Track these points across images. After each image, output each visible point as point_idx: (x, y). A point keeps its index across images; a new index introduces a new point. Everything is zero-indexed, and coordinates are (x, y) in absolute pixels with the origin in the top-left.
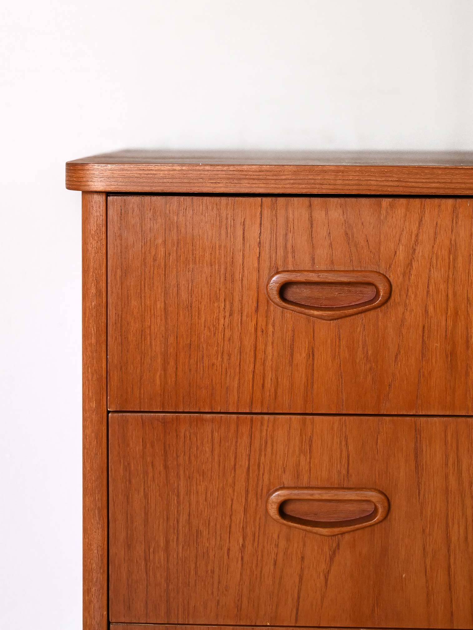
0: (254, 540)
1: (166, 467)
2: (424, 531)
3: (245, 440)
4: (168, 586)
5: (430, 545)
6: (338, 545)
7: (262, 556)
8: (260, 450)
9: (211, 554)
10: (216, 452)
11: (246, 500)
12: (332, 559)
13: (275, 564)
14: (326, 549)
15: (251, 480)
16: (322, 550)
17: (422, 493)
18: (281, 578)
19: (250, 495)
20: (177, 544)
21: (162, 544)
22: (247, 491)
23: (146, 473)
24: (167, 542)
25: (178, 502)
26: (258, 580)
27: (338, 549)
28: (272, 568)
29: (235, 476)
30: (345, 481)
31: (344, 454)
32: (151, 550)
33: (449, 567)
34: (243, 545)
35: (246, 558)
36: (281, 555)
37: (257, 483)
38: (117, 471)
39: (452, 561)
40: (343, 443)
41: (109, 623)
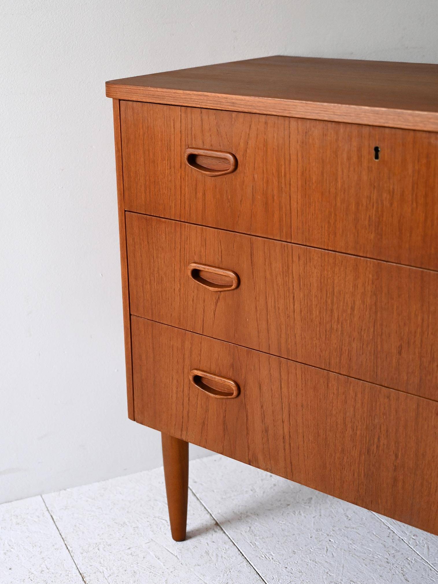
0: (184, 287)
1: (148, 243)
2: (256, 298)
3: (178, 234)
4: (152, 302)
5: (258, 306)
6: (219, 298)
7: (188, 296)
8: (185, 241)
9: (168, 290)
10: (167, 239)
11: (180, 266)
12: (216, 304)
13: (193, 301)
14: (214, 298)
15: (182, 256)
16: (212, 299)
17: (254, 277)
18: (196, 309)
19: (182, 263)
20: (154, 283)
21: (148, 281)
22: (180, 261)
23: (141, 244)
24: (150, 280)
25: (154, 261)
26: (187, 307)
27: (219, 299)
28: (192, 303)
29: (175, 253)
30: (221, 264)
31: (220, 250)
32: (145, 283)
33: (268, 320)
34: (180, 288)
35: (181, 295)
36: (195, 296)
37: (184, 258)
39: (269, 317)
40: (219, 244)
41: (130, 315)
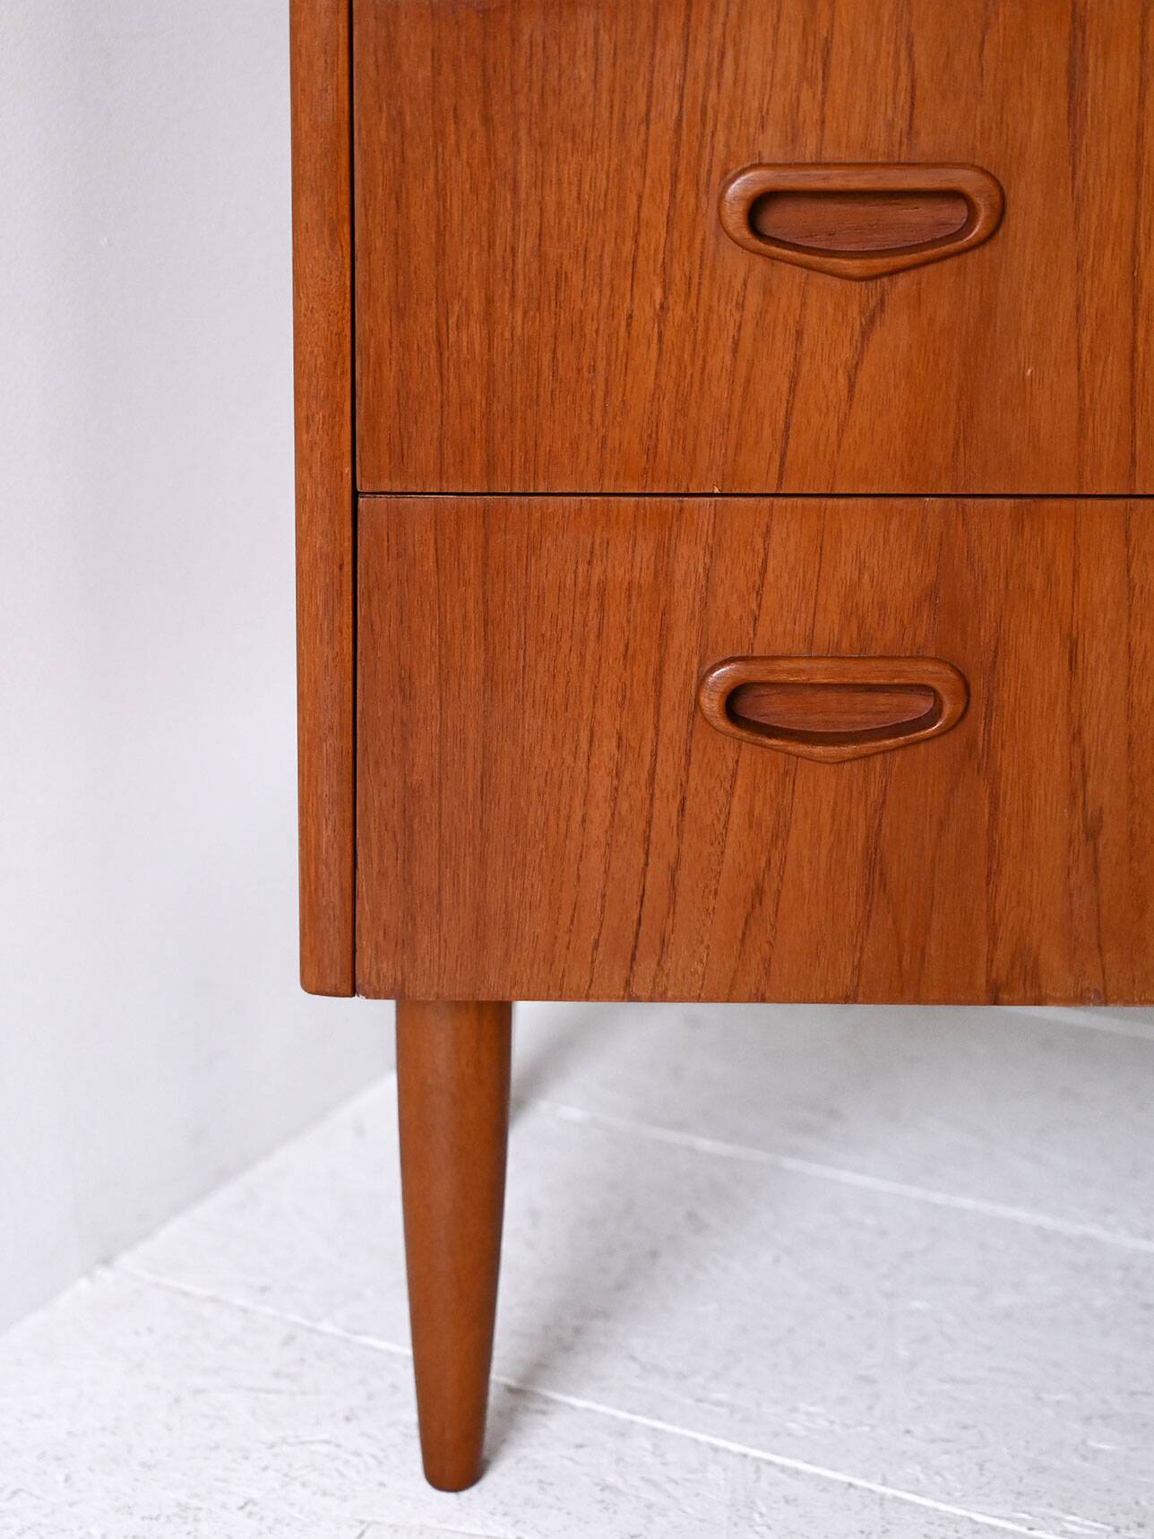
0: (688, 294)
1: (487, 120)
2: (1079, 267)
3: (674, 49)
4: (489, 404)
5: (1091, 298)
6: (882, 302)
7: (707, 330)
8: (708, 74)
9: (590, 328)
10: (604, 83)
11: (673, 195)
12: (865, 334)
13: (735, 351)
14: (854, 311)
15: (684, 149)
16: (845, 314)
17: (1080, 173)
18: (748, 381)
19: (680, 186)
20: (512, 307)
21: (477, 306)
22: (675, 177)
23: (439, 135)
24: (489, 301)
25: (516, 206)
26: (696, 387)
27: (882, 311)
28: (728, 358)
29: (646, 141)
30: (904, 147)
31: (904, 82)
32: (452, 321)
33: (1134, 349)
34: (662, 306)
35: (669, 334)
36: (749, 329)
37: (699, 157)
38: (374, 130)
39: (1141, 334)
40: (903, 54)
41: (355, 495)
